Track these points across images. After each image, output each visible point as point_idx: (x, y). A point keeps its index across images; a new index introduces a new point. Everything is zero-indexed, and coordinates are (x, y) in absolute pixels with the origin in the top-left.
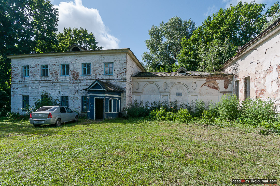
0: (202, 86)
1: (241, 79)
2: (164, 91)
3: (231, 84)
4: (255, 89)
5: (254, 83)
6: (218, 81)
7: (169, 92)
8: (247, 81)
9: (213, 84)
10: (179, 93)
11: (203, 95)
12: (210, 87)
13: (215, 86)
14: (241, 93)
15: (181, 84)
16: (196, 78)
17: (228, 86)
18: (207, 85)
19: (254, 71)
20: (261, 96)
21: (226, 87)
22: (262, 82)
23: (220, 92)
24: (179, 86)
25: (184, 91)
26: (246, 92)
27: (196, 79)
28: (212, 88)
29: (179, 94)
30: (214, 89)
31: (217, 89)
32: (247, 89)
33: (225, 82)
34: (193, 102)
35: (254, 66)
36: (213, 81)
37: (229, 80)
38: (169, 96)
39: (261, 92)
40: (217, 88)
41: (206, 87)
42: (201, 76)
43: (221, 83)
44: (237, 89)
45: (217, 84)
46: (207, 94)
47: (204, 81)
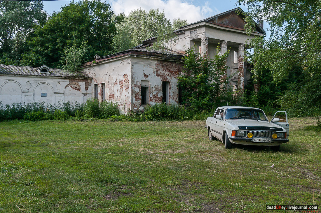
0: (66, 87)
1: (99, 84)
2: (27, 91)
3: (90, 86)
4: (109, 94)
5: (107, 88)
6: (80, 83)
7: (33, 93)
8: (103, 86)
9: (76, 86)
10: (43, 93)
11: (67, 96)
12: (73, 88)
13: (78, 87)
14: (99, 96)
15: (46, 84)
16: (60, 78)
17: (88, 87)
18: (70, 86)
19: (107, 81)
20: (112, 99)
21: (87, 88)
22: (113, 89)
23: (82, 93)
24: (43, 85)
25: (49, 91)
26: (103, 94)
27: (60, 80)
28: (75, 89)
29: (44, 95)
30: (77, 90)
31: (80, 91)
32: (103, 92)
33: (86, 84)
34: (60, 103)
35: (108, 77)
36: (76, 82)
37: (89, 82)
38: (32, 96)
39: (112, 96)
40: (78, 89)
41: (69, 88)
42: (66, 78)
43: (82, 85)
44: (96, 91)
45: (79, 85)
46: (70, 94)
47: (67, 82)
